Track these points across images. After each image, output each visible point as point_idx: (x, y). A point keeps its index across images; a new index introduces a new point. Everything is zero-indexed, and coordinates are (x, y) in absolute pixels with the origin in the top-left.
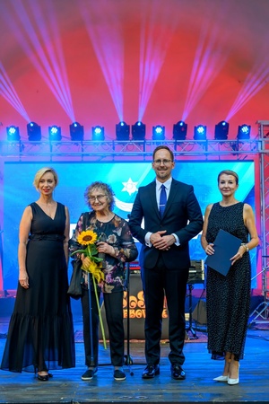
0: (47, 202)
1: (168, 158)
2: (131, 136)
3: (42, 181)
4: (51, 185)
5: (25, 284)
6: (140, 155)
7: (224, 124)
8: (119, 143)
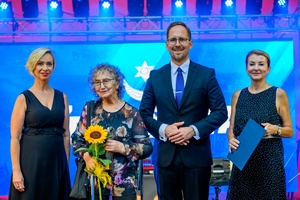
0: (43, 89)
1: (185, 36)
3: (40, 63)
4: (50, 68)
5: (20, 187)
6: (157, 34)
8: (132, 20)
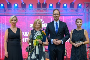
0: (14, 28)
2: (42, 7)
4: (15, 22)
5: (7, 56)
6: (45, 13)
7: (73, 3)
8: (38, 9)
